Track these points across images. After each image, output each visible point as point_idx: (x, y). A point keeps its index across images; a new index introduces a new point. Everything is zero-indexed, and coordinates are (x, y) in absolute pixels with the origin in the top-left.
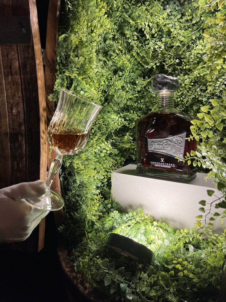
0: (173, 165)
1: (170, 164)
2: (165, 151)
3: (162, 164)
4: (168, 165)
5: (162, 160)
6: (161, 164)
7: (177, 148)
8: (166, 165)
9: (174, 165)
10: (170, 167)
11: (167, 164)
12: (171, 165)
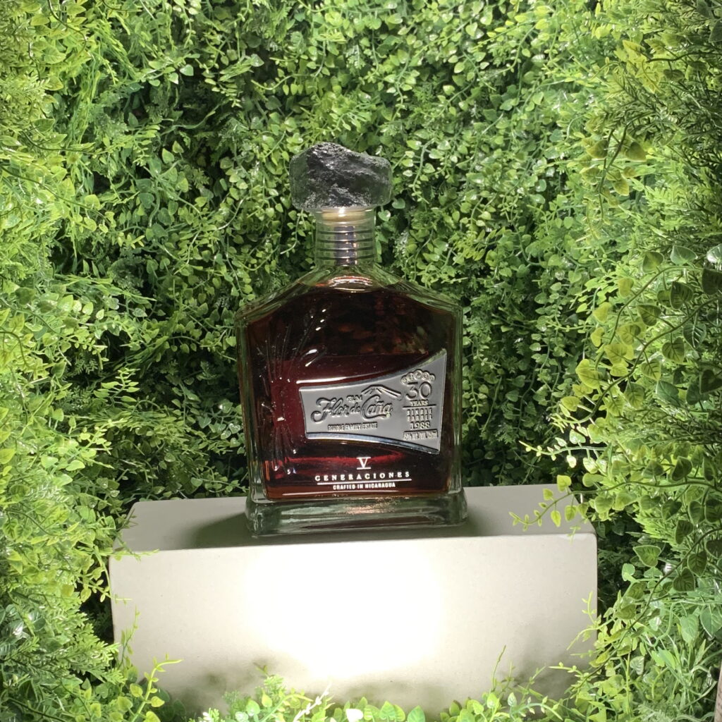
0: (404, 476)
1: (391, 475)
2: (371, 428)
3: (363, 478)
4: (387, 477)
5: (363, 461)
6: (359, 477)
7: (417, 412)
8: (378, 478)
9: (407, 474)
10: (394, 485)
11: (382, 475)
12: (395, 477)
